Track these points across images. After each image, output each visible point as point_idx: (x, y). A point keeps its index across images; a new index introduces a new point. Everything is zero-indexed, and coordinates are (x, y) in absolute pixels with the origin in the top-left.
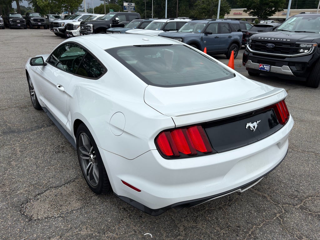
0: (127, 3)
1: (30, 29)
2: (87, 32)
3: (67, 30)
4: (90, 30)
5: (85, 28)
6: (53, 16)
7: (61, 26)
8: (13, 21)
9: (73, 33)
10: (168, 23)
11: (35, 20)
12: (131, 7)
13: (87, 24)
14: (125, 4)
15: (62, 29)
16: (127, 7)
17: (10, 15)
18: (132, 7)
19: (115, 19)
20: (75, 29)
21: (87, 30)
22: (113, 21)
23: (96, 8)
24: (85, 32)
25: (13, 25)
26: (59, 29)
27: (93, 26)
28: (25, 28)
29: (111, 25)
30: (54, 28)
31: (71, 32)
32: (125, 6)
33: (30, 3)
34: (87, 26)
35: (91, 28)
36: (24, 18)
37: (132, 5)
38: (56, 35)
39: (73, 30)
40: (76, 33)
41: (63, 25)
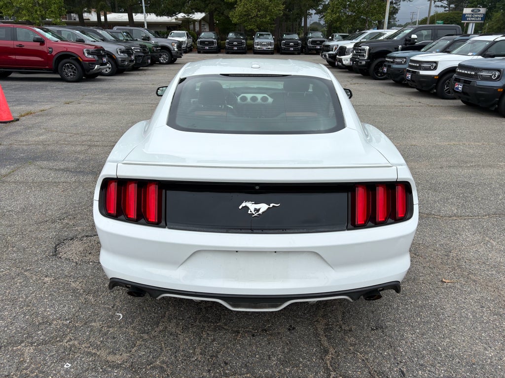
0: (472, 9)
1: (306, 54)
2: (358, 58)
3: (337, 56)
4: (363, 56)
5: (358, 53)
6: (341, 35)
7: (332, 50)
8: (285, 44)
9: (343, 59)
10: (497, 41)
11: (313, 42)
12: (476, 16)
13: (360, 47)
14: (467, 11)
15: (333, 54)
16: (468, 16)
17: (285, 35)
18: (480, 16)
19: (410, 37)
20: (347, 55)
21: (360, 56)
22: (406, 40)
23: (424, 19)
24: (356, 58)
25: (284, 50)
26: (329, 54)
27: (370, 50)
28: (299, 54)
29: (400, 46)
30: (324, 53)
31: (341, 59)
32: (465, 14)
33: (322, 17)
34: (360, 50)
35: (366, 52)
36: (300, 39)
37: (479, 11)
38: (328, 64)
39: (345, 55)
40: (347, 60)
41: (336, 49)
